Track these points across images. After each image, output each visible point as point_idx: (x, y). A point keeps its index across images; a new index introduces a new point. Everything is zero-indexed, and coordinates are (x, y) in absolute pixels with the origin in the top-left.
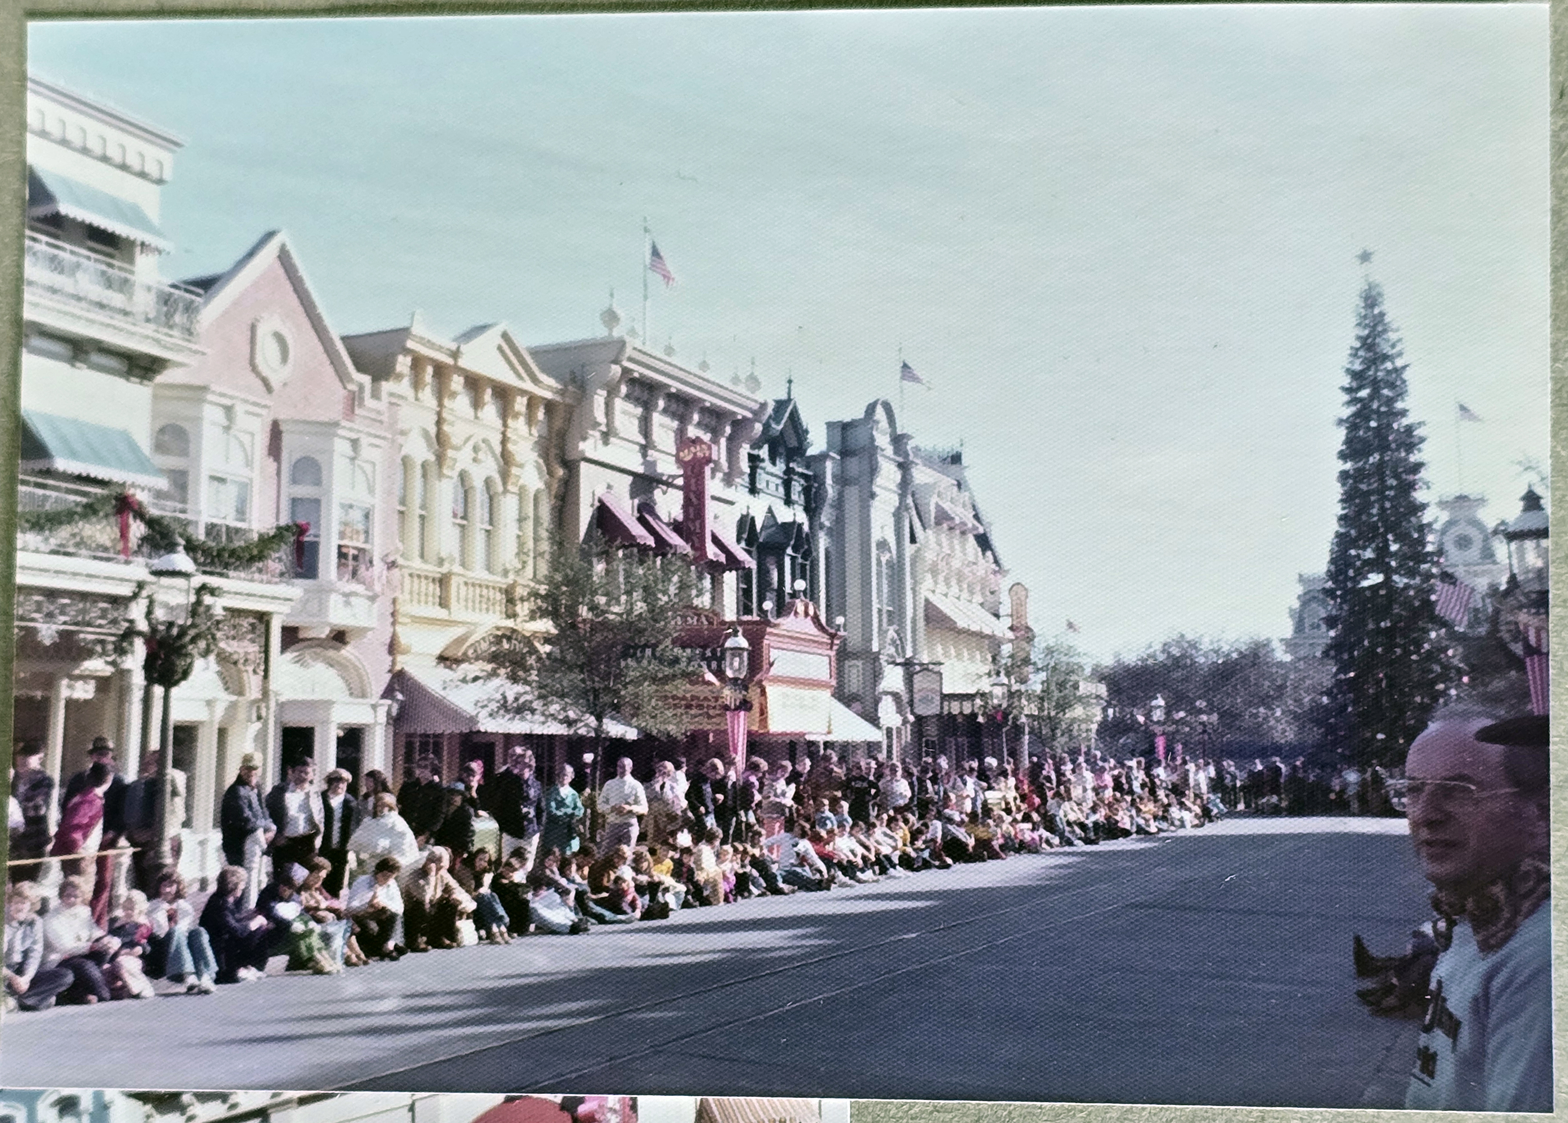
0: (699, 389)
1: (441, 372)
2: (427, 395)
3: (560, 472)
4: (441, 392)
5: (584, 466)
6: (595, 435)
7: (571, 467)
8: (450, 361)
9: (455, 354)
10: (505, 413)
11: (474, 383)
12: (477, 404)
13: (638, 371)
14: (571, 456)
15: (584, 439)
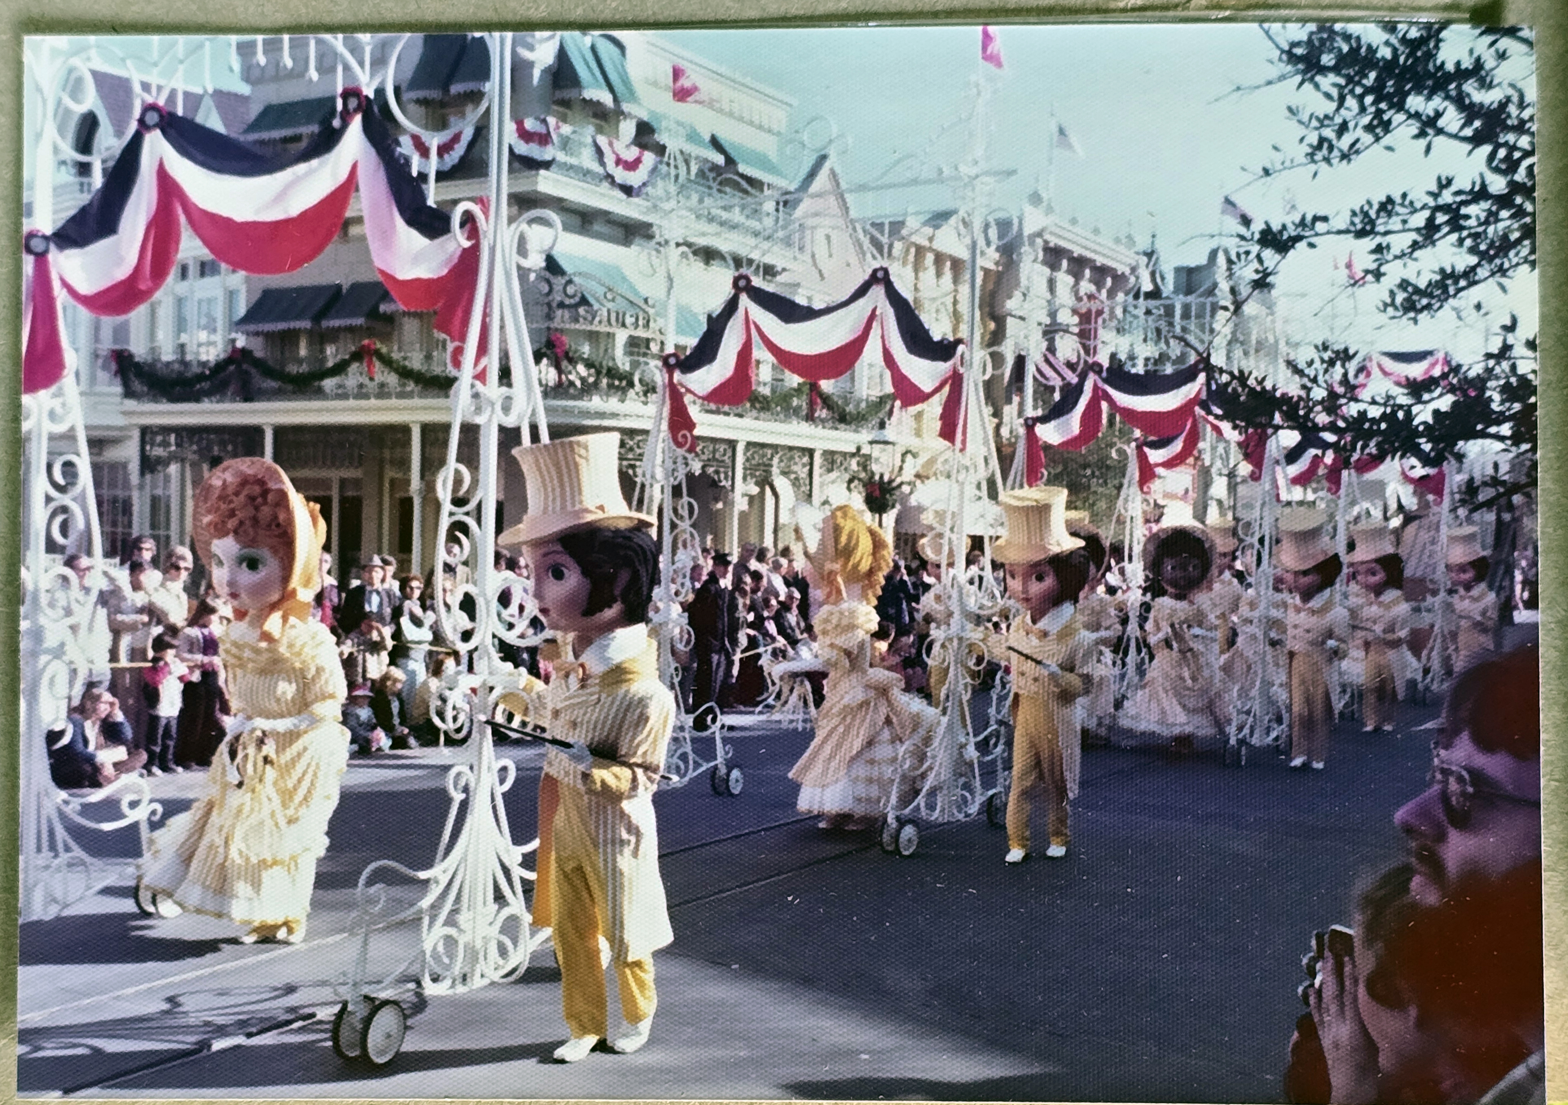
0: (1095, 251)
1: (920, 251)
2: (910, 268)
3: (992, 326)
4: (918, 267)
5: (1010, 321)
6: (1017, 295)
7: (1000, 321)
8: (926, 243)
9: (931, 239)
10: (956, 280)
11: (939, 259)
12: (939, 274)
13: (1053, 241)
14: (999, 312)
15: (1010, 297)
